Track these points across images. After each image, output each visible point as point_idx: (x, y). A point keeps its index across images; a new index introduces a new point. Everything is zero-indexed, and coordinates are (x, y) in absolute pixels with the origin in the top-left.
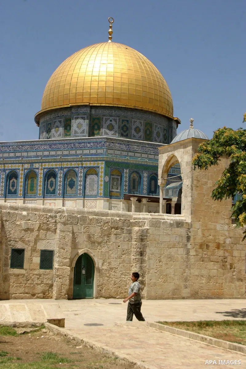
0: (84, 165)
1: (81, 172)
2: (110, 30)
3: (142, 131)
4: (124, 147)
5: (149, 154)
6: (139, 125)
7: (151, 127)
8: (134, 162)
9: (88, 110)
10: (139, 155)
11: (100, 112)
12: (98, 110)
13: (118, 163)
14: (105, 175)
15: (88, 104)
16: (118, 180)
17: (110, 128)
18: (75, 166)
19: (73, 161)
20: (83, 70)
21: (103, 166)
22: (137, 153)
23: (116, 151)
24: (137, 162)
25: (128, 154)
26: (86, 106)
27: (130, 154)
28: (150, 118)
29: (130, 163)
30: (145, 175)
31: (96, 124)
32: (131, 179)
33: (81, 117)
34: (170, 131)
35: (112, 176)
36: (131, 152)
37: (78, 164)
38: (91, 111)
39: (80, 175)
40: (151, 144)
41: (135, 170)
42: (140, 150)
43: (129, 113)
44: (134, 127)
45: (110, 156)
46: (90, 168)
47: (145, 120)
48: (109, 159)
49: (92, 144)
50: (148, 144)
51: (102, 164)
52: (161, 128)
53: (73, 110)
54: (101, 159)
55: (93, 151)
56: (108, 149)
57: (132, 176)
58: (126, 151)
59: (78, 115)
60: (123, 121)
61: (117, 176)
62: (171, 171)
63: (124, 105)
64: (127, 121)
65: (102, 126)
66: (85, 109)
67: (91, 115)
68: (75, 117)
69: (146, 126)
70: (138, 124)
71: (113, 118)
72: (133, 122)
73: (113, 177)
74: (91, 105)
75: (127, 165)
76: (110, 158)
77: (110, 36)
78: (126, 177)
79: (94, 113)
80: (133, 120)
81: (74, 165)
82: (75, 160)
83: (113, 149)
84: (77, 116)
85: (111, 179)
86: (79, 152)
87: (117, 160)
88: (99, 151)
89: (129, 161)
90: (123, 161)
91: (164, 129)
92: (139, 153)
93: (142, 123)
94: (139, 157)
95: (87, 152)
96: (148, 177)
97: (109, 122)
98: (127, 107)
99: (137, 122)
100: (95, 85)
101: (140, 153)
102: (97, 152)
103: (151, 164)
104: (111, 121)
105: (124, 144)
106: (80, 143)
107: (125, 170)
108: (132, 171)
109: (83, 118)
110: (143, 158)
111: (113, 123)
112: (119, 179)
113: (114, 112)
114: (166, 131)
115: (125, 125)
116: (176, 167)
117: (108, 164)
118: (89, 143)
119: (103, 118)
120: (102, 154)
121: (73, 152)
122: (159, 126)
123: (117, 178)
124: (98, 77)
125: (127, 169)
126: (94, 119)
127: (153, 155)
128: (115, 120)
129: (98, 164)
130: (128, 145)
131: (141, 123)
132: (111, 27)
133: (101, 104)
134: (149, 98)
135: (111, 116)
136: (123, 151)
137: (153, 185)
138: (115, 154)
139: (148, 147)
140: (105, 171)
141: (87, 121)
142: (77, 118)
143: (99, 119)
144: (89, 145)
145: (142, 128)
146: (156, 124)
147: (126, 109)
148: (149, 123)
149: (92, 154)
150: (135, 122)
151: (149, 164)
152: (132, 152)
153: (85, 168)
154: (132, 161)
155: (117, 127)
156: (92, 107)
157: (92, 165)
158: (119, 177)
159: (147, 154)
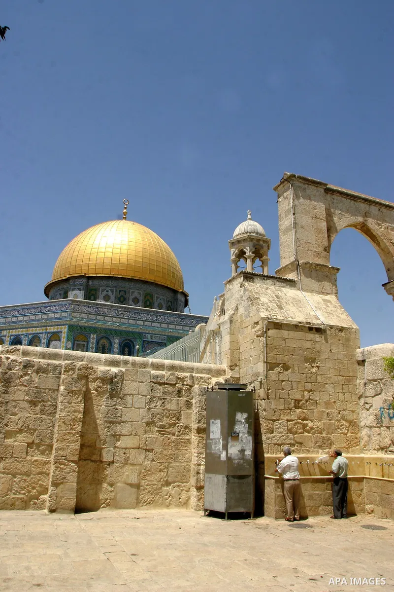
0: (48, 331)
1: (45, 338)
2: (125, 211)
3: (141, 301)
4: (92, 310)
5: (122, 318)
6: (138, 296)
7: (152, 299)
8: (104, 327)
9: (84, 281)
10: (109, 319)
11: (97, 282)
12: (94, 281)
13: (84, 328)
14: (68, 340)
15: (84, 274)
16: (84, 346)
17: (107, 298)
18: (40, 332)
19: (38, 327)
20: (85, 243)
21: (66, 330)
22: (108, 316)
23: (83, 314)
24: (107, 327)
25: (96, 318)
26: (82, 277)
27: (99, 318)
28: (151, 289)
29: (99, 328)
30: (117, 341)
31: (93, 295)
32: (100, 345)
33: (78, 288)
34: (175, 303)
35: (76, 342)
36: (99, 315)
37: (43, 330)
38: (88, 282)
39: (43, 341)
40: (125, 308)
41: (105, 335)
42: (111, 313)
43: (127, 284)
44: (131, 297)
45: (75, 319)
46: (54, 333)
47: (145, 291)
48: (72, 323)
49: (57, 307)
50: (122, 307)
51: (65, 328)
52: (164, 299)
53: (71, 282)
54: (65, 323)
55: (58, 315)
56: (73, 312)
57: (101, 342)
58: (94, 315)
59: (75, 286)
60: (120, 291)
61: (82, 341)
62: (149, 338)
63: (121, 275)
64: (125, 292)
65: (99, 297)
66: (82, 280)
67: (87, 286)
68: (72, 288)
69: (145, 297)
70: (136, 294)
71: (110, 288)
72: (131, 292)
73: (78, 343)
74: (87, 275)
75: (95, 330)
76: (74, 321)
77: (124, 216)
78: (93, 343)
79: (91, 284)
80: (131, 291)
81: (39, 330)
82: (40, 325)
83: (78, 312)
84: (74, 288)
85: (76, 345)
86: (45, 316)
87: (83, 324)
88: (64, 315)
89: (97, 326)
90: (90, 325)
91: (168, 301)
92: (109, 317)
93: (142, 293)
94: (109, 321)
95: (51, 316)
96: (120, 344)
97: (105, 293)
98: (124, 277)
99: (136, 292)
100: (94, 256)
101: (111, 317)
102: (61, 315)
103: (124, 329)
104: (107, 291)
105: (92, 307)
106: (46, 307)
107: (92, 336)
108: (101, 336)
109: (80, 290)
110: (114, 322)
111: (110, 293)
112: (86, 346)
113: (111, 283)
114: (171, 303)
115: (122, 296)
116: (154, 333)
117: (71, 328)
118: (55, 306)
119: (99, 289)
120: (65, 317)
121: (39, 317)
122: (161, 297)
123: (83, 344)
124: (97, 249)
125: (94, 333)
126: (91, 290)
127: (127, 319)
128: (112, 291)
129: (61, 329)
130: (97, 308)
131: (139, 293)
132: (125, 208)
133: (96, 274)
134: (150, 269)
135: (107, 287)
136: (90, 314)
137: (126, 351)
138: (81, 318)
139: (121, 311)
140: (68, 335)
141: (83, 292)
142: (73, 290)
143: (96, 290)
144: (54, 308)
145: (141, 298)
146: (157, 295)
147: (123, 279)
148: (149, 294)
149: (56, 318)
150: (133, 292)
151: (121, 329)
152: (101, 316)
153: (49, 333)
154: (100, 325)
155: (114, 298)
156: (89, 278)
157: (55, 330)
158: (85, 343)
159: (119, 318)
